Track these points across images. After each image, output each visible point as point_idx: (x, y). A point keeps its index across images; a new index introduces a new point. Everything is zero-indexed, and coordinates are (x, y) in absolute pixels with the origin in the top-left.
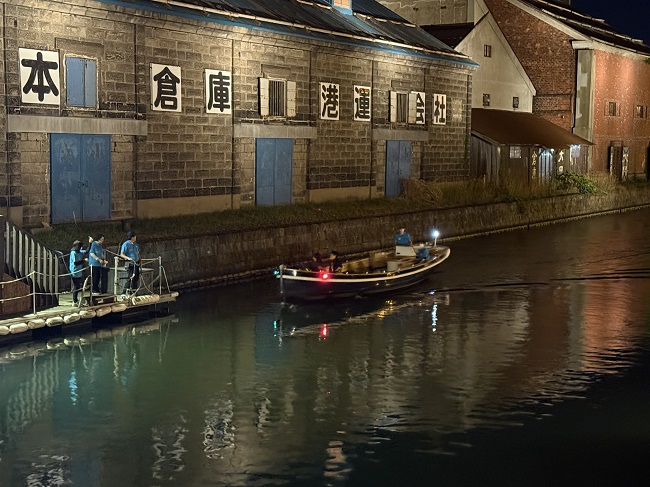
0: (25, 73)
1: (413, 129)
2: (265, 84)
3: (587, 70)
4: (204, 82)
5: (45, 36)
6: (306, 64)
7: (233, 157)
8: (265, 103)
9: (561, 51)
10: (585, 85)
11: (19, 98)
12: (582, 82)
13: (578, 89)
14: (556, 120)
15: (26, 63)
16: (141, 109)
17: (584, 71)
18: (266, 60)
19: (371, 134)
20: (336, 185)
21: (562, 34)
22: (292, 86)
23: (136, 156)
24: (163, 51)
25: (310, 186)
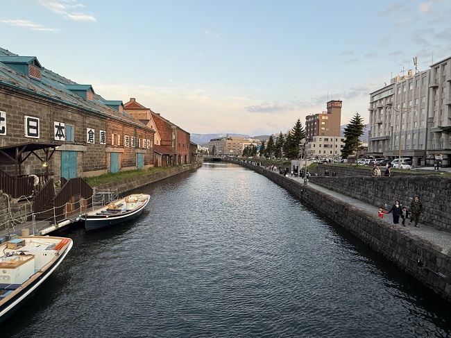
0: (56, 129)
1: (143, 149)
2: (113, 135)
4: (99, 135)
5: (61, 118)
6: (122, 130)
7: (106, 158)
8: (113, 141)
9: (168, 129)
11: (54, 139)
12: (174, 137)
13: (173, 139)
14: (167, 147)
15: (56, 127)
16: (85, 142)
17: (174, 135)
18: (113, 128)
19: (135, 151)
20: (128, 166)
22: (119, 136)
23: (83, 158)
24: (89, 124)
25: (122, 167)
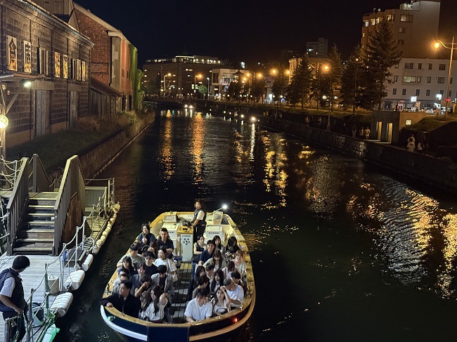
1: (77, 83)
2: (41, 52)
3: (118, 50)
4: (22, 51)
6: (50, 40)
7: (31, 103)
8: (41, 65)
9: (101, 37)
10: (117, 58)
12: (115, 56)
13: (113, 60)
14: (99, 79)
17: (116, 50)
18: (39, 35)
19: (67, 86)
21: (102, 26)
22: (47, 53)
24: (10, 26)
25: (51, 123)
